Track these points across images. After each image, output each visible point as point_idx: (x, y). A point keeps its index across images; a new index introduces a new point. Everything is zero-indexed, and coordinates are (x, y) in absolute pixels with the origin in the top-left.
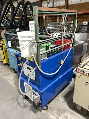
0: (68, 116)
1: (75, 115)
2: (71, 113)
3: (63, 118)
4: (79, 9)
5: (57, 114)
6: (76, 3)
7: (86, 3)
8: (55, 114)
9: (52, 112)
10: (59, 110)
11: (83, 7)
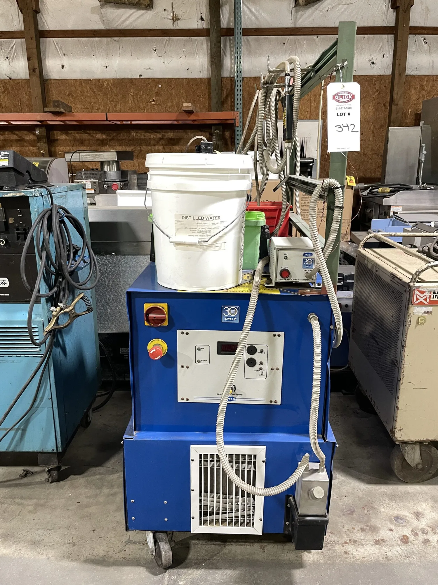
0: (396, 513)
1: (407, 493)
2: (393, 497)
3: (393, 528)
4: (106, 104)
5: (363, 530)
6: (84, 77)
7: (131, 81)
8: (358, 536)
9: (341, 536)
10: (352, 512)
11: (124, 96)
